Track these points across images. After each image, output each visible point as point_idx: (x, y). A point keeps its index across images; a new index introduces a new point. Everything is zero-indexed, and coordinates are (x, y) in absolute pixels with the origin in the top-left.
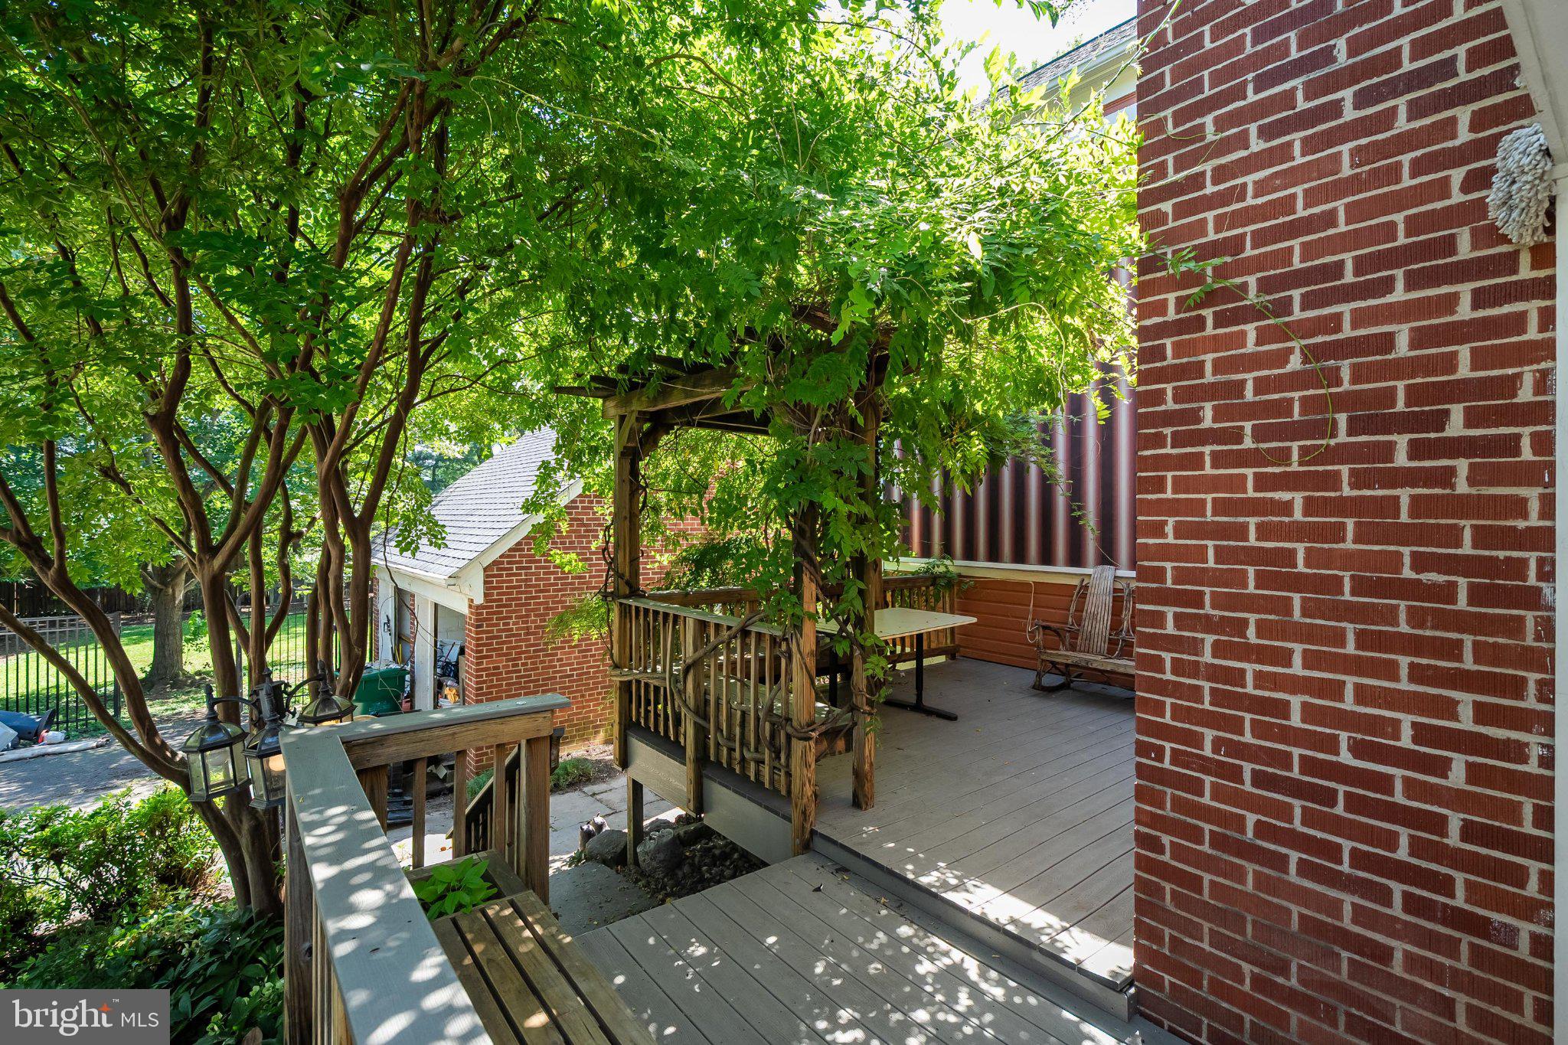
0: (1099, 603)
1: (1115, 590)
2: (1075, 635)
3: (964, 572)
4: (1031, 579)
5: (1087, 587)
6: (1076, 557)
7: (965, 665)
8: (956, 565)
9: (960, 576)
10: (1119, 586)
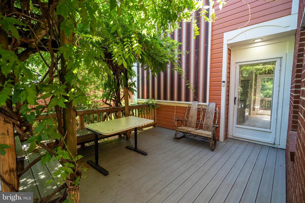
0: (194, 113)
1: (198, 109)
2: (186, 121)
3: (158, 103)
4: (175, 105)
5: (190, 107)
6: (187, 99)
7: (158, 129)
8: (155, 101)
9: (156, 104)
10: (199, 107)
